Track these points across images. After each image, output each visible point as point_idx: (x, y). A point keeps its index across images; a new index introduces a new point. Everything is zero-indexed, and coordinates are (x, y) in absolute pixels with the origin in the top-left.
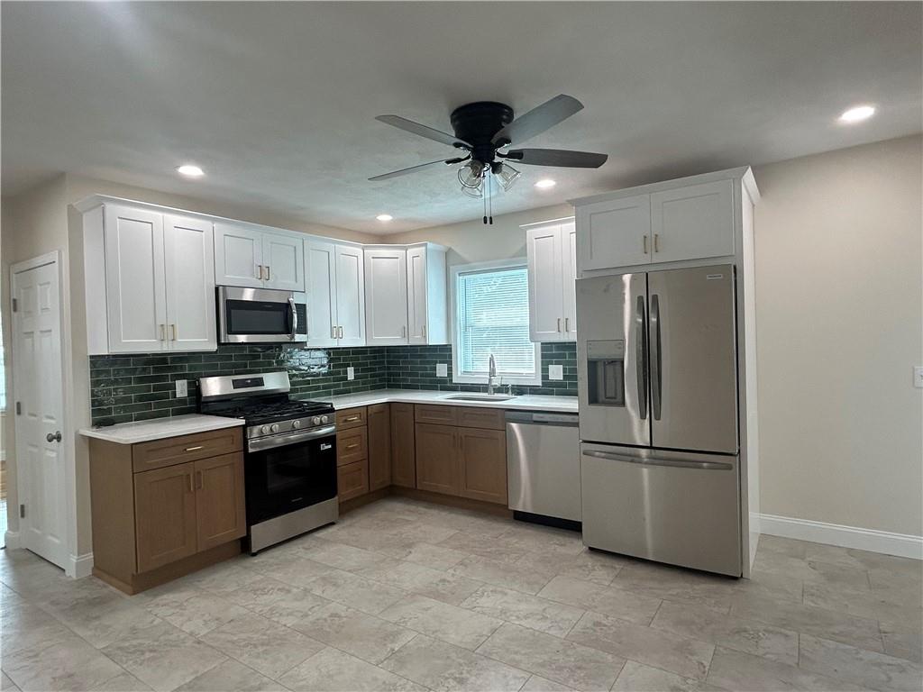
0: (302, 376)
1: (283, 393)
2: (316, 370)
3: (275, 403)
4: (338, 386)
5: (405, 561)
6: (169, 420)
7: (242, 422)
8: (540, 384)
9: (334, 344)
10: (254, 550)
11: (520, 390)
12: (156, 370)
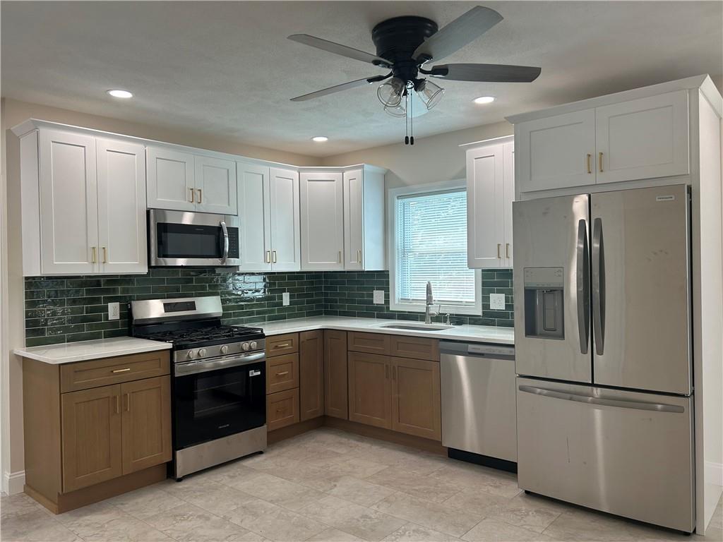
0: (236, 301)
1: (216, 318)
2: (250, 294)
3: (206, 327)
4: (273, 311)
5: (329, 494)
6: (101, 342)
7: (169, 345)
8: (480, 314)
9: (269, 268)
10: (179, 475)
11: (459, 320)
12: (88, 292)
